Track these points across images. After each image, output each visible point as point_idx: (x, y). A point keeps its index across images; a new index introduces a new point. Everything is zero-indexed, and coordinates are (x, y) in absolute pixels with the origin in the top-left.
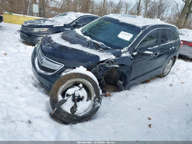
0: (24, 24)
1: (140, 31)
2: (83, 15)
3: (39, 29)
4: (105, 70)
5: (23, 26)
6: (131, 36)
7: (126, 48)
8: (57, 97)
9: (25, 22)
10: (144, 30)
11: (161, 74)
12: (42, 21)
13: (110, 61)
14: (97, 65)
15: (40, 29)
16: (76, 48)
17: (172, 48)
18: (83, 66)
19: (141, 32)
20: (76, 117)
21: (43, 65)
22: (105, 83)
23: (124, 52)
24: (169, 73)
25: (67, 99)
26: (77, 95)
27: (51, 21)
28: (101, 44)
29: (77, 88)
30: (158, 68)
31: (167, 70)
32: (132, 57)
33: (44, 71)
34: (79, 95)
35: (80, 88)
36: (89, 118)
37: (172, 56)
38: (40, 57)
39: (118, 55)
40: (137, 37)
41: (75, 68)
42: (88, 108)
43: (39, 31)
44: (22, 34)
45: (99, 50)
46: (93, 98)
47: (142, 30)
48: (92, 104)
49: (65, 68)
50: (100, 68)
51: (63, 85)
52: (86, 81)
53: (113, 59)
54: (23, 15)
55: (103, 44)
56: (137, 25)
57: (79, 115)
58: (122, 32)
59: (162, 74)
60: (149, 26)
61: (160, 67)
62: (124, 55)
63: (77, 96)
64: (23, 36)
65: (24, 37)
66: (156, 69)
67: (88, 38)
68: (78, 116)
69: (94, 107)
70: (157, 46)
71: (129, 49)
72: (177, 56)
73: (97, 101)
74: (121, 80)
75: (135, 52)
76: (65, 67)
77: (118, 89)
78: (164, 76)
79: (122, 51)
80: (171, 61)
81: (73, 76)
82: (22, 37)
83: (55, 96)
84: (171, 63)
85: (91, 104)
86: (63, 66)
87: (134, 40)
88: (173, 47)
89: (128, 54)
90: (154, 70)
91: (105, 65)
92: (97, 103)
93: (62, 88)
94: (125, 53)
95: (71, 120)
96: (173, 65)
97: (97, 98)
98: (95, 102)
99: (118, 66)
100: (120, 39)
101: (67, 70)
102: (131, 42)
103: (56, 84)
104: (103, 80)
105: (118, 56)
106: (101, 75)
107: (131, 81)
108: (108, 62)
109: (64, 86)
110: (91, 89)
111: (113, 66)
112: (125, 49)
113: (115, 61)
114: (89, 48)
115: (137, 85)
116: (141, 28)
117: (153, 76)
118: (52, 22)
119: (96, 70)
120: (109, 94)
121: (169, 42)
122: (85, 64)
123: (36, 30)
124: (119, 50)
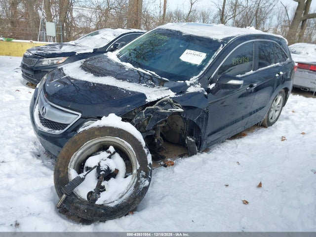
0: (26, 54)
1: (220, 46)
2: (126, 32)
3: (51, 60)
4: (158, 119)
5: (25, 56)
6: (204, 56)
7: (195, 77)
8: (67, 173)
9: (29, 51)
10: (225, 45)
11: (264, 120)
12: (57, 46)
13: (166, 101)
14: (143, 110)
15: (53, 59)
16: (104, 83)
17: (279, 74)
18: (114, 114)
19: (221, 49)
20: (104, 210)
21: (46, 117)
22: (162, 142)
23: (191, 84)
24: (279, 118)
25: (85, 176)
26: (104, 167)
27: (74, 45)
28: (151, 73)
29: (104, 155)
30: (257, 111)
31: (274, 114)
32: (206, 93)
33: (48, 127)
34: (108, 168)
35: (109, 154)
36: (128, 209)
37: (281, 89)
38: (42, 103)
39: (181, 90)
40: (213, 57)
41: (100, 118)
42: (126, 191)
43: (52, 63)
44: (24, 70)
45: (145, 84)
46: (135, 171)
47: (222, 45)
48: (134, 184)
49: (84, 120)
50: (147, 114)
51: (77, 150)
52: (121, 140)
53: (170, 98)
54: (29, 41)
55: (154, 73)
56: (214, 37)
57: (109, 205)
58: (187, 51)
59: (266, 121)
60: (234, 37)
61: (261, 109)
62: (191, 90)
63: (103, 169)
64: (26, 73)
65: (28, 75)
66: (254, 112)
67: (129, 66)
68: (108, 207)
69: (138, 189)
70: (252, 72)
71: (200, 80)
72: (290, 88)
73: (143, 176)
74: (191, 135)
75: (211, 83)
76: (84, 118)
77: (188, 152)
78: (270, 124)
79: (188, 82)
80: (280, 98)
81: (96, 133)
82: (25, 75)
83: (63, 171)
84: (280, 101)
85: (132, 183)
86: (80, 117)
87: (208, 62)
88: (281, 73)
89: (198, 88)
90: (251, 114)
91: (157, 109)
92: (143, 179)
93: (76, 157)
94: (194, 87)
95: (95, 215)
96: (284, 104)
97: (142, 171)
98: (139, 179)
99: (182, 110)
100: (184, 63)
101: (87, 123)
102: (204, 66)
103: (64, 150)
104: (159, 137)
105: (181, 93)
106: (151, 128)
107: (208, 136)
108: (162, 103)
109: (80, 152)
110: (131, 154)
111: (173, 109)
112: (194, 79)
113: (174, 102)
114: (128, 82)
115: (222, 142)
116: (220, 41)
117: (249, 125)
118: (73, 47)
119: (140, 120)
120: (171, 162)
121: (274, 65)
122: (120, 110)
123: (46, 62)
124: (183, 82)
